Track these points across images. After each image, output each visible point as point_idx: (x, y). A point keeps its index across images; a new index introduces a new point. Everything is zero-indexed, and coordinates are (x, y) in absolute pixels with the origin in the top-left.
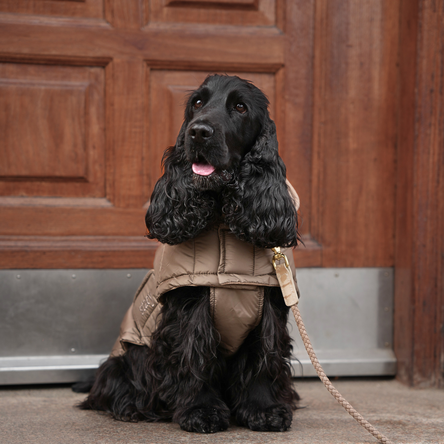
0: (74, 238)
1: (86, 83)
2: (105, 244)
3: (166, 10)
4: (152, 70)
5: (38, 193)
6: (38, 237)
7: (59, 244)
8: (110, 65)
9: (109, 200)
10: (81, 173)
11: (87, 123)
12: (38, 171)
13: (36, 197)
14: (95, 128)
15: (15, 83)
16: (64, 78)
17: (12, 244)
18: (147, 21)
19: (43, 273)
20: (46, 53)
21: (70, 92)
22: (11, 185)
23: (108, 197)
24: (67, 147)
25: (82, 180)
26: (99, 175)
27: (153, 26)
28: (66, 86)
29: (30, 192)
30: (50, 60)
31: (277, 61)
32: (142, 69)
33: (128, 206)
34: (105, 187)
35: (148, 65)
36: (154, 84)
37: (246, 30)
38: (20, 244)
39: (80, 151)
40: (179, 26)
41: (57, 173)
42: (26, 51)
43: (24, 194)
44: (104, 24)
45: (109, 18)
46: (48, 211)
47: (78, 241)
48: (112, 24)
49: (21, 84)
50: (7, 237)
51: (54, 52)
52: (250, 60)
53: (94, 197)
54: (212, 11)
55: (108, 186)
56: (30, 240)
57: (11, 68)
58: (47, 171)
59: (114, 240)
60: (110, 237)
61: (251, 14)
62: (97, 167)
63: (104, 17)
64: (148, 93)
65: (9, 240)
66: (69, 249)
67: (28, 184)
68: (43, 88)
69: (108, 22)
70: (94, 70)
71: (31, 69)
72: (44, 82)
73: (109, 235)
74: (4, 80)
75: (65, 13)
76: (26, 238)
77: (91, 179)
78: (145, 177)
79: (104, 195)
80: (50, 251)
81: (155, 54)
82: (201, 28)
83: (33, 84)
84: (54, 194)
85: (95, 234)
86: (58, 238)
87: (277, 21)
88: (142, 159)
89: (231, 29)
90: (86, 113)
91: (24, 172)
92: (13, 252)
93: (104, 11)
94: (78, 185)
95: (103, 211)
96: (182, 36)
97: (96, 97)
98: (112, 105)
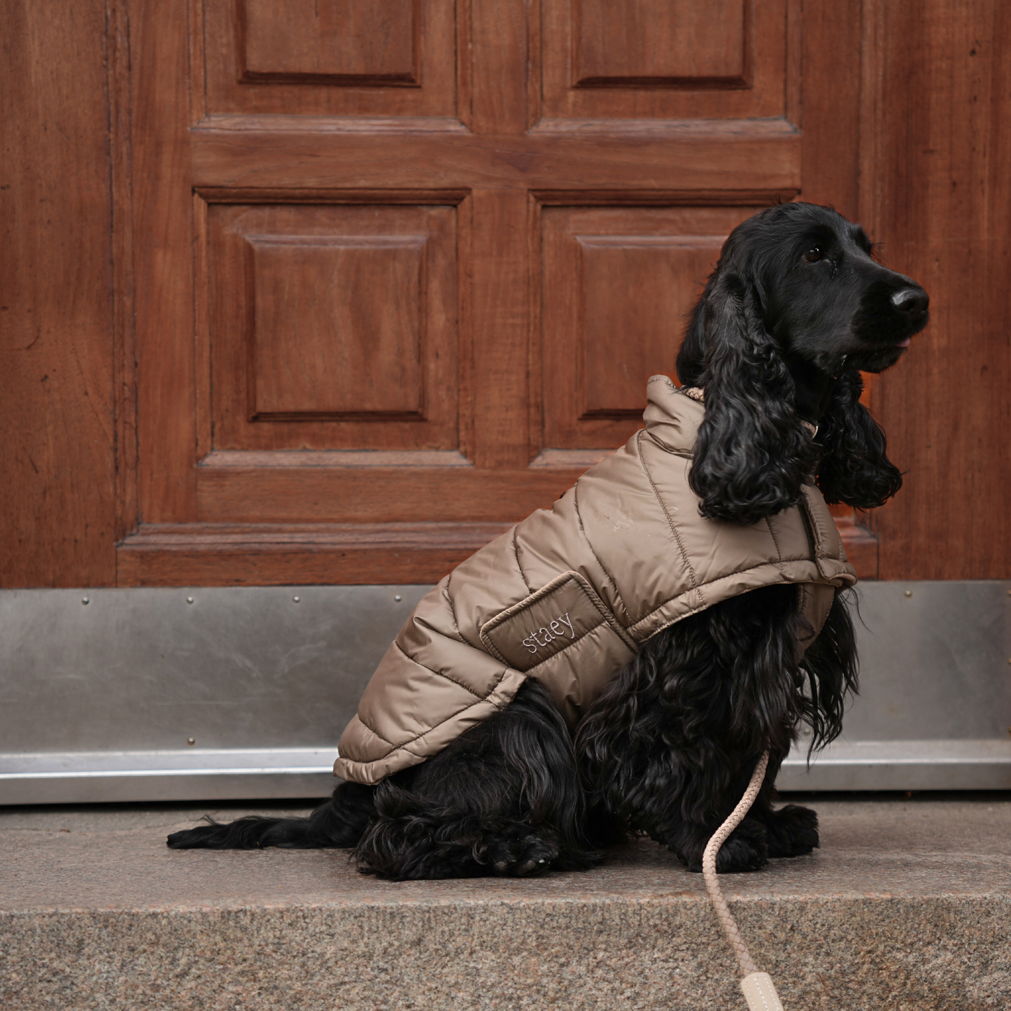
0: (398, 526)
1: (421, 237)
2: (455, 537)
3: (571, 95)
4: (544, 207)
5: (333, 443)
6: (332, 526)
7: (369, 539)
8: (467, 200)
9: (465, 455)
10: (412, 404)
11: (423, 311)
12: (332, 402)
13: (329, 450)
14: (439, 320)
15: (292, 243)
16: (382, 229)
17: (285, 538)
18: (538, 117)
19: (342, 592)
20: (348, 185)
21: (392, 255)
22: (285, 428)
23: (462, 448)
24: (386, 357)
25: (415, 416)
26: (446, 406)
27: (547, 127)
28: (386, 243)
29: (319, 442)
30: (355, 198)
31: (787, 183)
32: (526, 207)
33: (500, 464)
34: (457, 430)
35: (538, 199)
36: (549, 236)
37: (726, 129)
38: (299, 538)
39: (410, 363)
40: (597, 125)
41: (368, 406)
42: (311, 182)
43: (308, 446)
44: (454, 127)
45: (465, 115)
46: (351, 475)
47: (405, 531)
48: (470, 126)
49: (303, 242)
50: (276, 526)
51: (362, 183)
52: (732, 184)
53: (437, 449)
54: (659, 94)
55: (462, 427)
56: (317, 531)
57: (284, 214)
58: (349, 403)
59: (473, 529)
60: (465, 525)
61: (735, 96)
62: (443, 393)
63: (457, 113)
64: (541, 250)
65: (280, 531)
66: (388, 546)
67: (315, 427)
68: (342, 248)
69: (462, 123)
70: (434, 212)
71: (321, 214)
72: (345, 237)
73: (463, 519)
74: (274, 237)
75: (385, 109)
76: (311, 527)
77: (431, 415)
78: (532, 410)
79: (456, 446)
80: (355, 551)
81: (550, 179)
82: (640, 127)
83: (325, 243)
84: (362, 444)
85: (436, 519)
86: (370, 527)
87: (786, 108)
88: (528, 375)
89: (698, 127)
90: (422, 292)
91: (307, 406)
92: (285, 553)
93: (456, 103)
94: (407, 426)
95: (453, 474)
96: (603, 143)
97: (441, 262)
98: (470, 276)
